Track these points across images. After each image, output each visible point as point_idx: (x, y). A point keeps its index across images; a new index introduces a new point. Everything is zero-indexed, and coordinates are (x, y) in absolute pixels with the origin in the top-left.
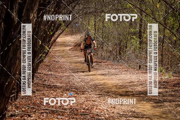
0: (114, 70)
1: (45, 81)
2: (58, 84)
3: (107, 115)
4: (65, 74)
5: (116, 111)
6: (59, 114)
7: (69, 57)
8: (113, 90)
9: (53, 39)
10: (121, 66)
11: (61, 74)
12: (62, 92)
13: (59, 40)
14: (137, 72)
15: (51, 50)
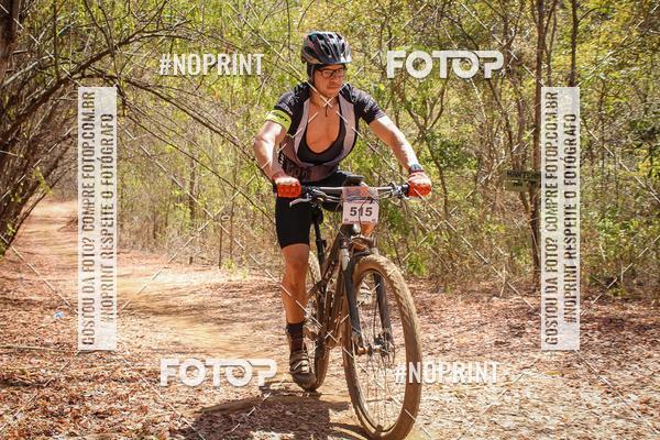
0: (144, 268)
1: (9, 291)
2: (35, 298)
3: (128, 353)
4: (50, 277)
5: (144, 344)
6: (34, 356)
7: (56, 244)
8: (141, 304)
9: (24, 209)
10: (157, 258)
11: (41, 278)
12: (42, 312)
13: (36, 212)
14: (186, 269)
15: (20, 231)
